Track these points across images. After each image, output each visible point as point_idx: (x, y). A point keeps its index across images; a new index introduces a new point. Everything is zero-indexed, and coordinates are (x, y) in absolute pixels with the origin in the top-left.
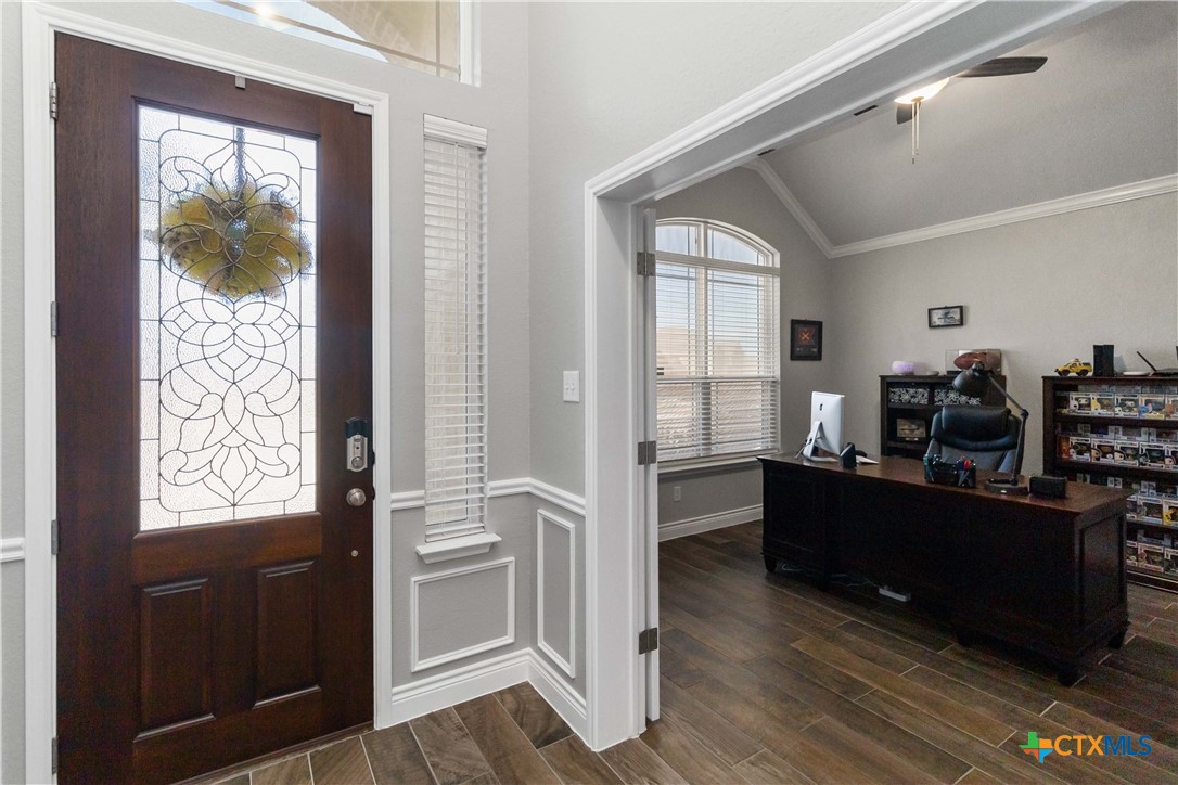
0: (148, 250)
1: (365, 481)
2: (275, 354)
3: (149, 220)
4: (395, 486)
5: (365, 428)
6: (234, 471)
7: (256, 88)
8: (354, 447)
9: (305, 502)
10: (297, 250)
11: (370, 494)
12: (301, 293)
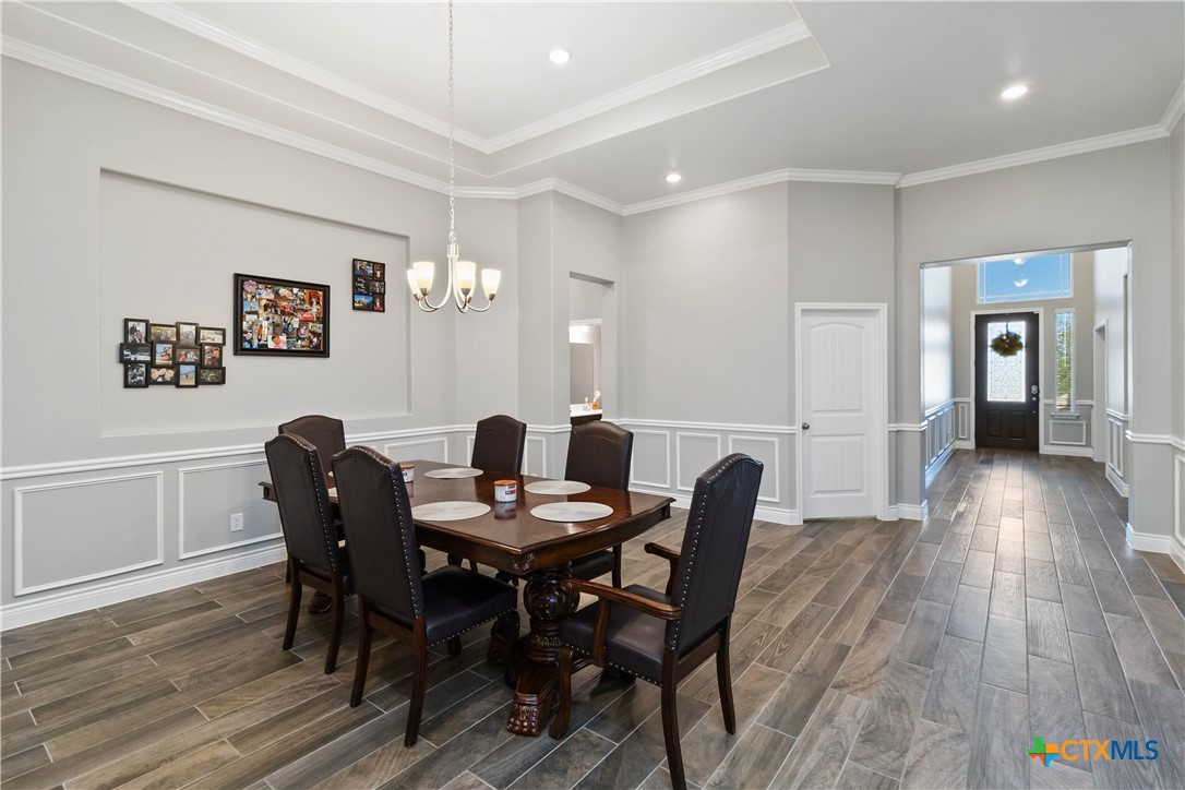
0: (989, 349)
1: (1037, 396)
2: (1015, 368)
3: (989, 343)
4: (1046, 398)
5: (1037, 385)
6: (1006, 391)
7: (1010, 314)
8: (1034, 388)
9: (1023, 399)
10: (1020, 346)
11: (1038, 399)
12: (1022, 354)
